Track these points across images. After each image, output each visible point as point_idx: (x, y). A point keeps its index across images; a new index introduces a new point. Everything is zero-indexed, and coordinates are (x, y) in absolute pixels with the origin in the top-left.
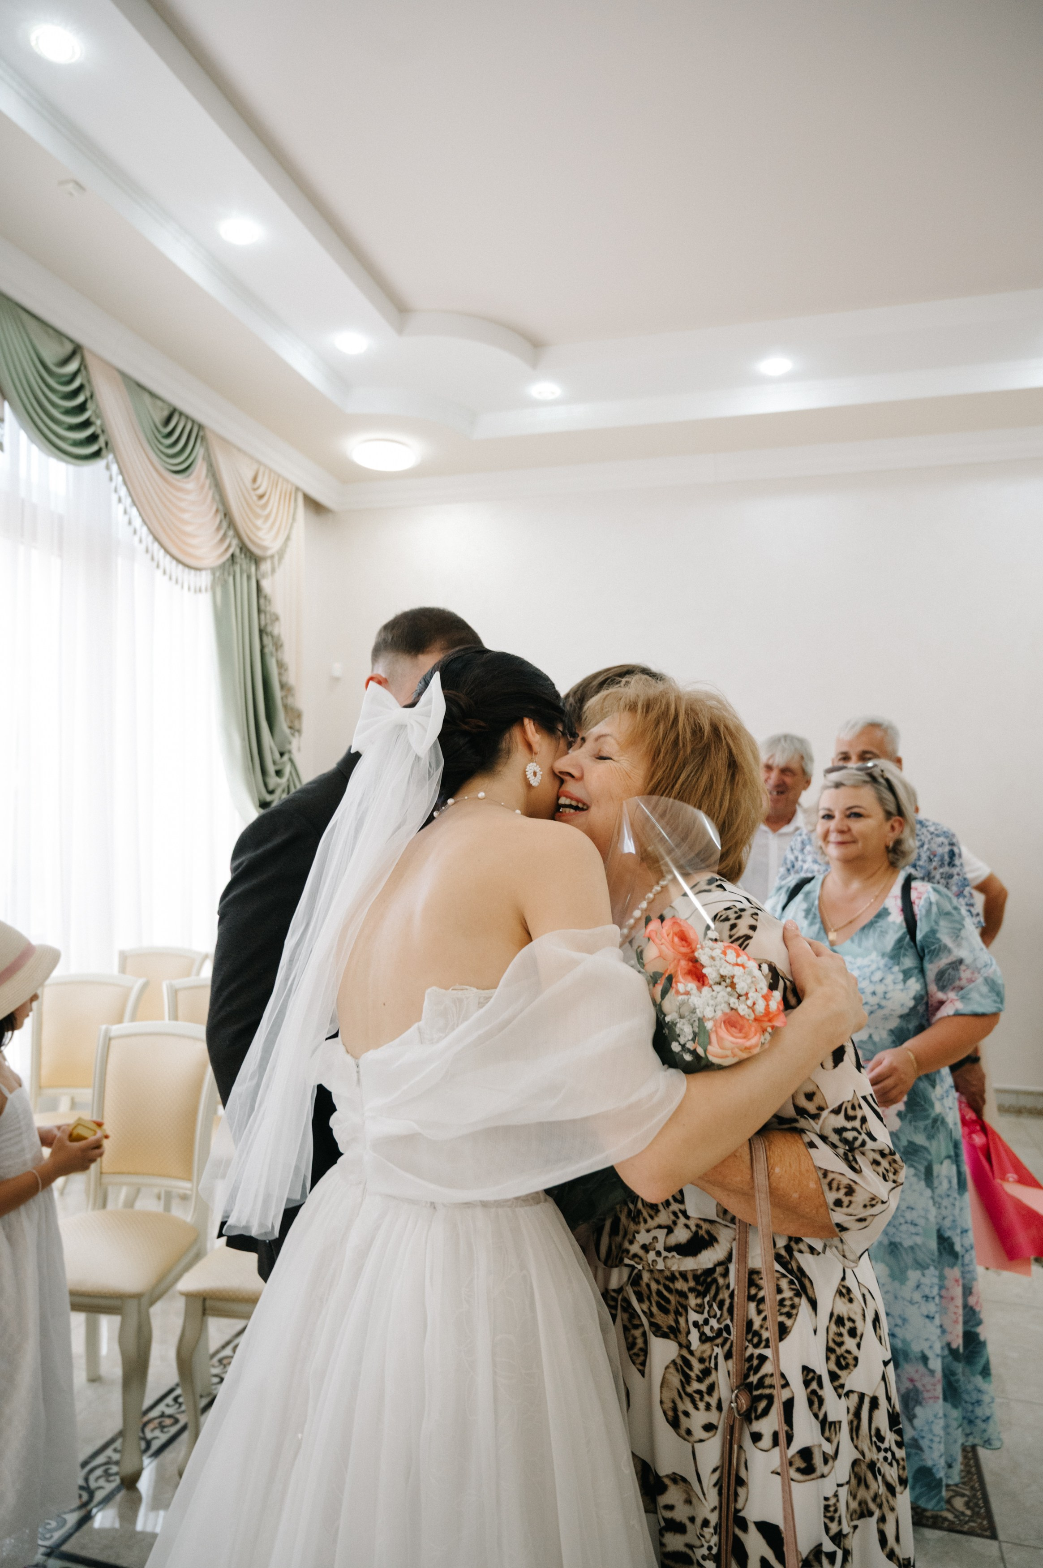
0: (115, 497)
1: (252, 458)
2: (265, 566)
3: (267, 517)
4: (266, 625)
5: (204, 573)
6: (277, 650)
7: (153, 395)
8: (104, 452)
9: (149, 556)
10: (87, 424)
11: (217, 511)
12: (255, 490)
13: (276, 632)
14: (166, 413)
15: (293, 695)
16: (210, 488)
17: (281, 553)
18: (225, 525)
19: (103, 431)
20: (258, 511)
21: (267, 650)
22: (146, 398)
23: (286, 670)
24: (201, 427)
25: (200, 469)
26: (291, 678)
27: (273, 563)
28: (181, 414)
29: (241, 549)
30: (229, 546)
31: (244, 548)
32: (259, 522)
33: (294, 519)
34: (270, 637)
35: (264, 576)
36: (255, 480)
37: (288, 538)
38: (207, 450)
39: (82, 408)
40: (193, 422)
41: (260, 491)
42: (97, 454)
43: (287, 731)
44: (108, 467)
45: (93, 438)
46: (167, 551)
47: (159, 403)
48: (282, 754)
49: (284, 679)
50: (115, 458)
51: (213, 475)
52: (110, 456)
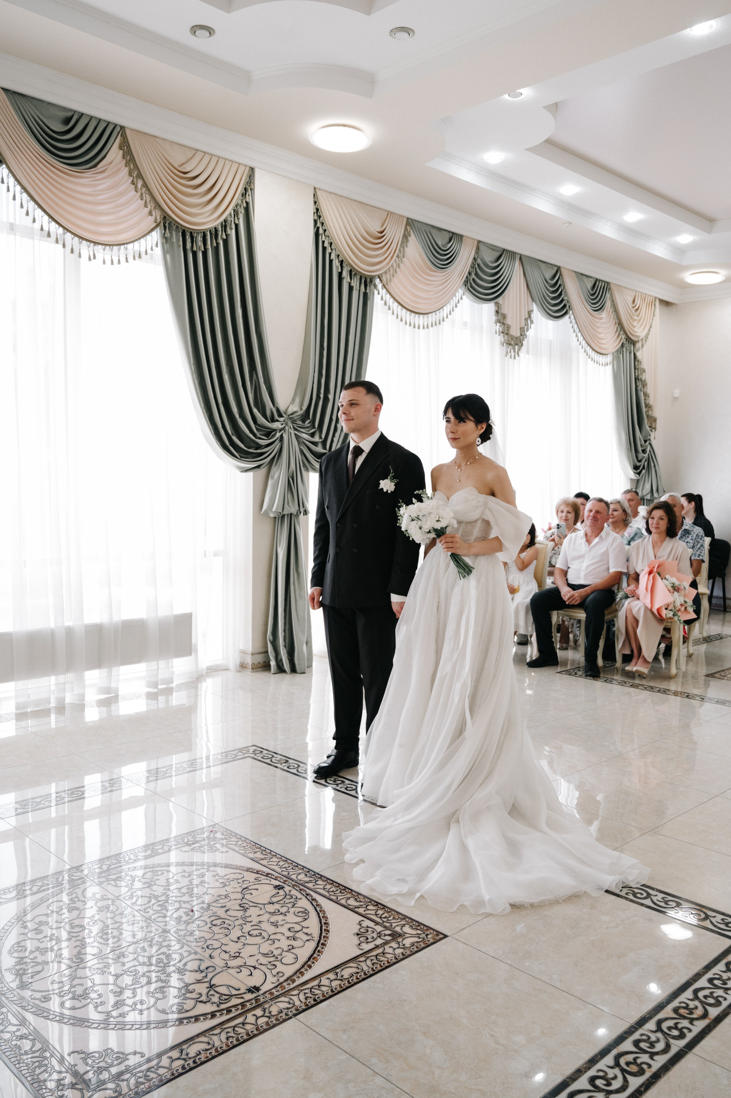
0: (572, 330)
1: (632, 290)
2: (638, 345)
3: (639, 320)
4: (638, 376)
5: (609, 356)
6: (643, 387)
7: (588, 277)
8: (569, 310)
9: (586, 353)
10: (562, 300)
11: (615, 324)
12: (634, 307)
13: (643, 378)
14: (593, 282)
15: (651, 410)
16: (612, 312)
17: (647, 336)
18: (619, 329)
19: (568, 302)
20: (636, 318)
21: (639, 388)
22: (585, 279)
23: (648, 397)
24: (608, 283)
25: (608, 304)
26: (651, 401)
27: (642, 343)
28: (600, 280)
29: (626, 339)
30: (621, 340)
31: (628, 339)
32: (635, 324)
33: (654, 315)
34: (640, 381)
35: (637, 351)
36: (634, 302)
37: (651, 327)
38: (611, 294)
39: (560, 294)
40: (605, 282)
41: (636, 307)
42: (566, 313)
43: (648, 429)
44: (570, 318)
45: (565, 306)
46: (593, 349)
47: (591, 279)
48: (645, 441)
49: (647, 402)
50: (573, 312)
51: (614, 306)
52: (571, 312)
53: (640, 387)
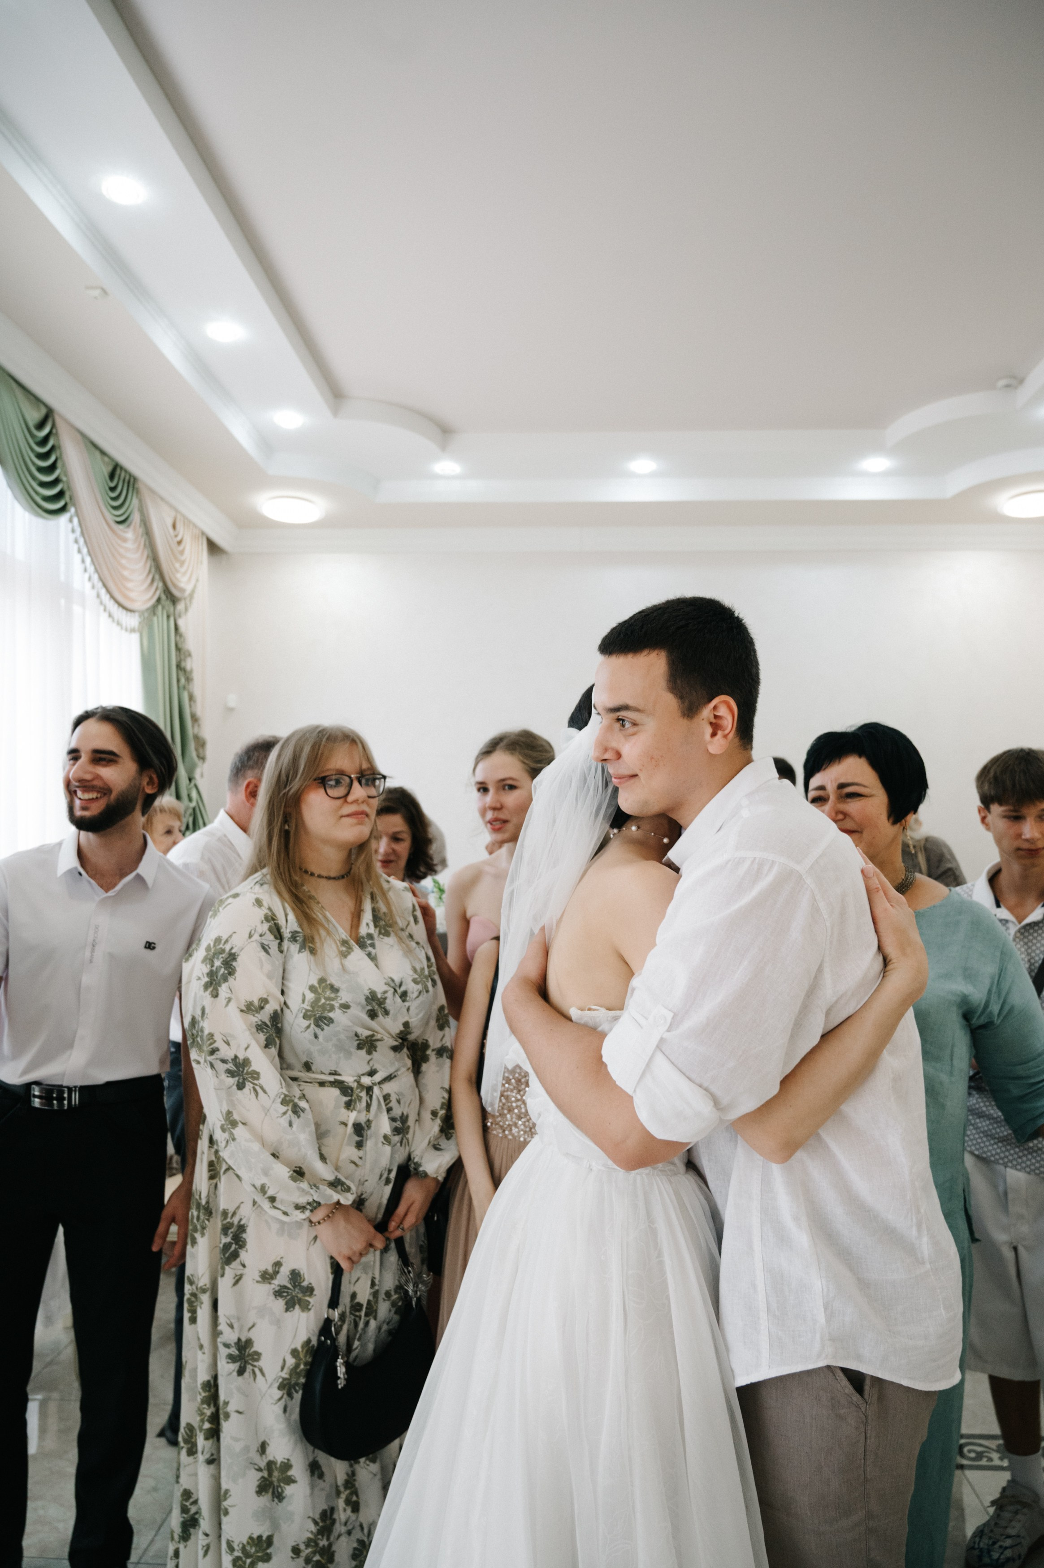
0: (76, 547)
1: (171, 506)
2: (180, 606)
3: (184, 561)
4: (181, 661)
5: (137, 614)
6: (188, 682)
7: (103, 453)
8: (69, 506)
9: (99, 602)
10: (56, 481)
11: (148, 557)
12: (176, 536)
13: (188, 668)
14: (110, 468)
15: (199, 726)
16: (142, 536)
17: (191, 596)
18: (153, 570)
19: (68, 487)
20: (177, 555)
21: (181, 682)
22: (97, 453)
23: (195, 702)
24: (135, 479)
25: (136, 518)
27: (186, 605)
28: (122, 468)
29: (164, 591)
30: (156, 589)
31: (167, 591)
32: (177, 565)
33: (201, 562)
34: (183, 671)
35: (180, 616)
36: (174, 526)
37: (197, 580)
38: (140, 501)
39: (52, 468)
40: (130, 475)
41: (179, 538)
42: (63, 509)
43: (195, 758)
44: (71, 520)
45: (60, 495)
46: (112, 597)
47: (106, 459)
48: (190, 780)
49: (193, 710)
50: (76, 512)
51: (145, 524)
52: (73, 510)
53: (183, 681)
